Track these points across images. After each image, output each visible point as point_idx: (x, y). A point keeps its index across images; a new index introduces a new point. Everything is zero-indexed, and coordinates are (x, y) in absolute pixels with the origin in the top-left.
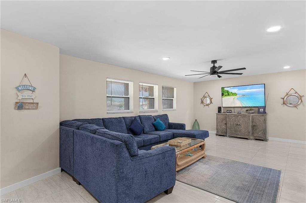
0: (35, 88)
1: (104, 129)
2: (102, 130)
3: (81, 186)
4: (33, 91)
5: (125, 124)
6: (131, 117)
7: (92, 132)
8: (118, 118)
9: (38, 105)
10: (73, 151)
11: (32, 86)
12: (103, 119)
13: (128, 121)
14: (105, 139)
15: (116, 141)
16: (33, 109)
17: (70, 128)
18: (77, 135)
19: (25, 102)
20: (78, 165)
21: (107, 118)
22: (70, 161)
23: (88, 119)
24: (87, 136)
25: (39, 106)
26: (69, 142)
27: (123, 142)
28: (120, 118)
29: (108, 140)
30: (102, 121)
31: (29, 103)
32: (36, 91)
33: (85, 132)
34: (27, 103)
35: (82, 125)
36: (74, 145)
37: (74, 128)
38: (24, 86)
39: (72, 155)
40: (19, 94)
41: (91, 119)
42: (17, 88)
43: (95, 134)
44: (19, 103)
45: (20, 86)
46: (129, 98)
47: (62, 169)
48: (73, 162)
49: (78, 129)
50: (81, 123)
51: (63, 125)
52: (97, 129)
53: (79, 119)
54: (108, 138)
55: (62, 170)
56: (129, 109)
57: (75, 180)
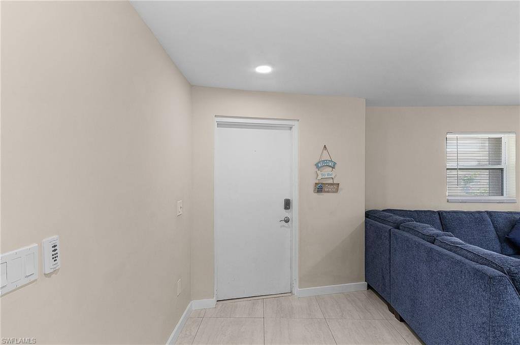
0: (335, 163)
1: (452, 236)
2: (449, 238)
3: (402, 323)
4: (333, 168)
5: (492, 226)
6: (511, 213)
7: (426, 239)
8: (473, 212)
9: (338, 187)
10: (390, 263)
11: (331, 161)
12: (440, 213)
13: (500, 220)
14: (459, 258)
15: (486, 266)
16: (333, 192)
17: (384, 225)
18: (396, 239)
19: (324, 182)
20: (400, 289)
21: (449, 212)
22: (383, 277)
23: (409, 211)
24: (417, 243)
25: (340, 187)
26: (381, 246)
27: (505, 273)
28: (479, 212)
29: (467, 261)
30: (437, 216)
31: (329, 184)
32: (336, 166)
33: (413, 236)
34: (327, 184)
35: (404, 221)
36: (390, 253)
37: (391, 226)
38: (324, 161)
39: (388, 268)
40: (319, 172)
41: (416, 211)
42: (317, 165)
43: (433, 243)
44: (319, 184)
45: (319, 162)
46: (502, 170)
47: (368, 284)
48: (390, 280)
49: (398, 228)
50: (402, 218)
51: (370, 217)
52: (438, 236)
53: (394, 210)
54: (467, 258)
55: (369, 287)
56: (502, 195)
57: (392, 310)
